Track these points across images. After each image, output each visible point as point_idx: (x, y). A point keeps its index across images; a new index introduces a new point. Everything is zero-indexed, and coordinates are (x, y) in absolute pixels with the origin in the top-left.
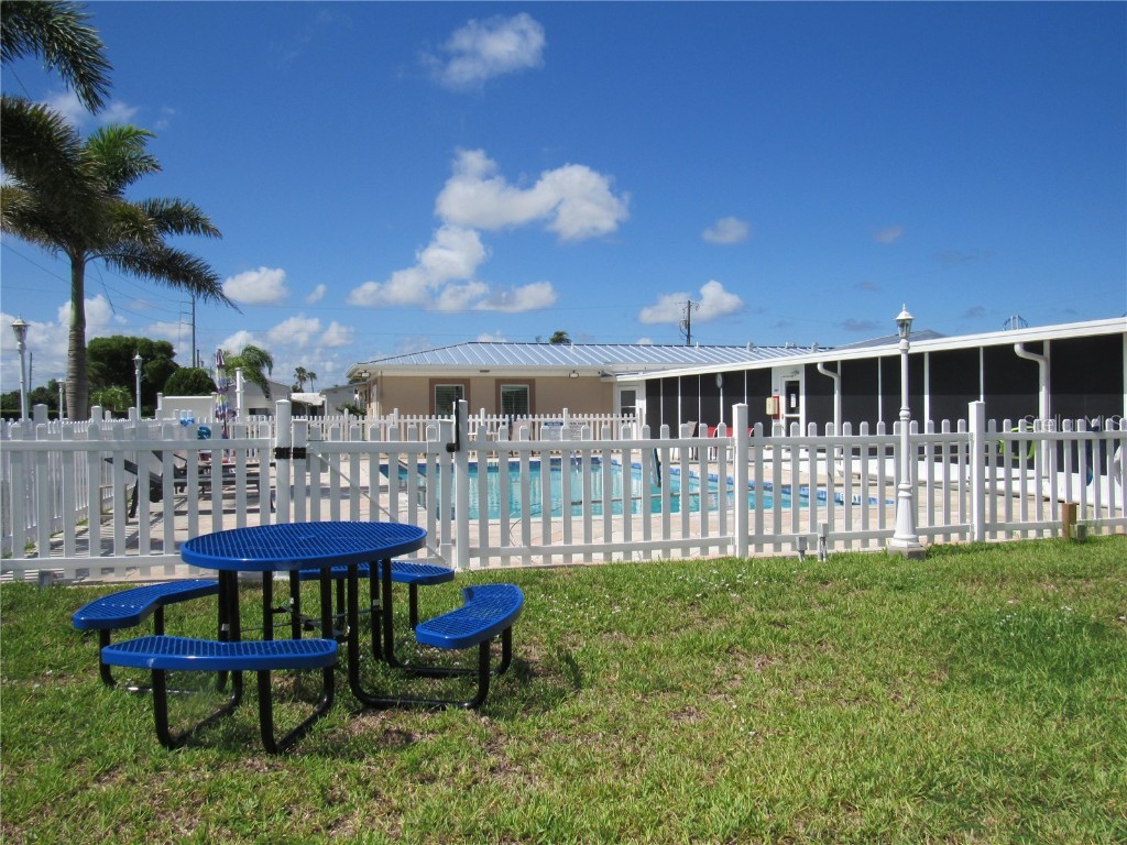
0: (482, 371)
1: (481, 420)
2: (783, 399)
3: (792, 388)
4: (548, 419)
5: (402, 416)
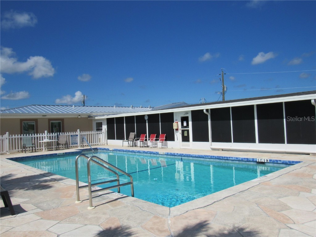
0: (43, 116)
1: (45, 135)
2: (180, 123)
3: (184, 119)
4: (72, 134)
5: (11, 135)
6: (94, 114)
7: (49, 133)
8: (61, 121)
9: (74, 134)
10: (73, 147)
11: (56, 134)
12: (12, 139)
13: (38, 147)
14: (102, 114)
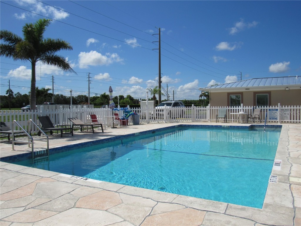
1: (241, 108)
4: (271, 108)
7: (245, 106)
8: (268, 94)
9: (273, 108)
10: (271, 122)
11: (252, 108)
12: (213, 110)
13: (229, 119)
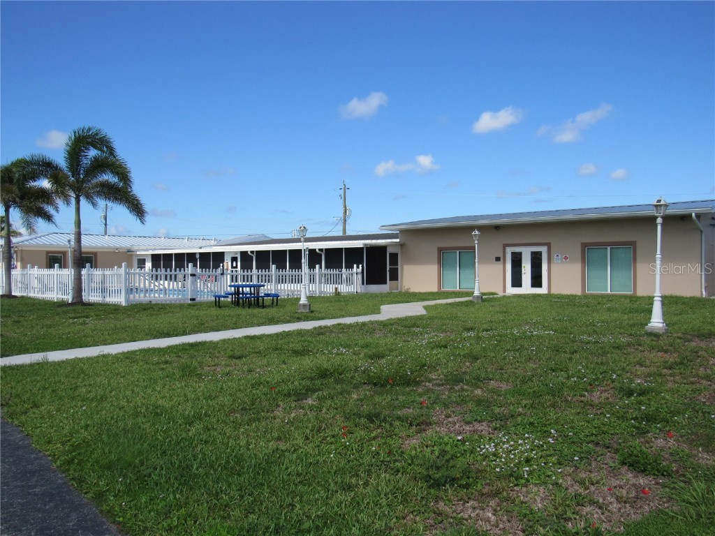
2: (230, 263)
3: (234, 259)
6: (135, 248)
8: (93, 256)
14: (145, 248)
